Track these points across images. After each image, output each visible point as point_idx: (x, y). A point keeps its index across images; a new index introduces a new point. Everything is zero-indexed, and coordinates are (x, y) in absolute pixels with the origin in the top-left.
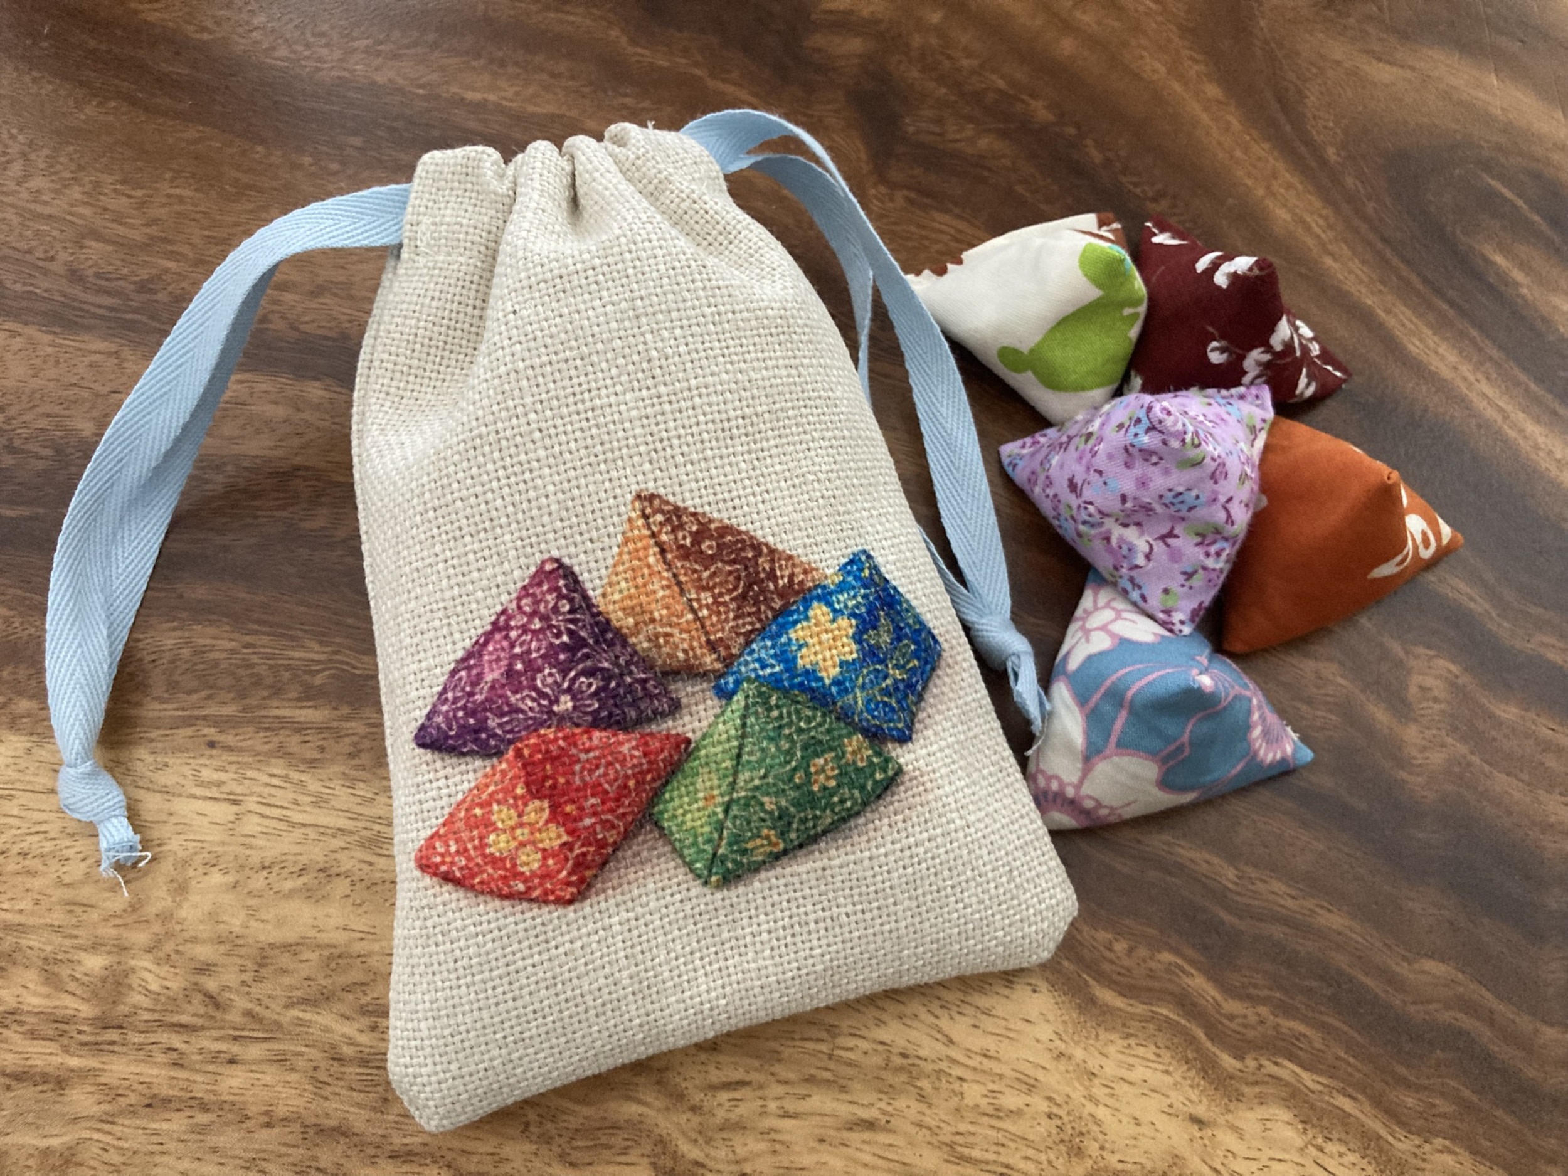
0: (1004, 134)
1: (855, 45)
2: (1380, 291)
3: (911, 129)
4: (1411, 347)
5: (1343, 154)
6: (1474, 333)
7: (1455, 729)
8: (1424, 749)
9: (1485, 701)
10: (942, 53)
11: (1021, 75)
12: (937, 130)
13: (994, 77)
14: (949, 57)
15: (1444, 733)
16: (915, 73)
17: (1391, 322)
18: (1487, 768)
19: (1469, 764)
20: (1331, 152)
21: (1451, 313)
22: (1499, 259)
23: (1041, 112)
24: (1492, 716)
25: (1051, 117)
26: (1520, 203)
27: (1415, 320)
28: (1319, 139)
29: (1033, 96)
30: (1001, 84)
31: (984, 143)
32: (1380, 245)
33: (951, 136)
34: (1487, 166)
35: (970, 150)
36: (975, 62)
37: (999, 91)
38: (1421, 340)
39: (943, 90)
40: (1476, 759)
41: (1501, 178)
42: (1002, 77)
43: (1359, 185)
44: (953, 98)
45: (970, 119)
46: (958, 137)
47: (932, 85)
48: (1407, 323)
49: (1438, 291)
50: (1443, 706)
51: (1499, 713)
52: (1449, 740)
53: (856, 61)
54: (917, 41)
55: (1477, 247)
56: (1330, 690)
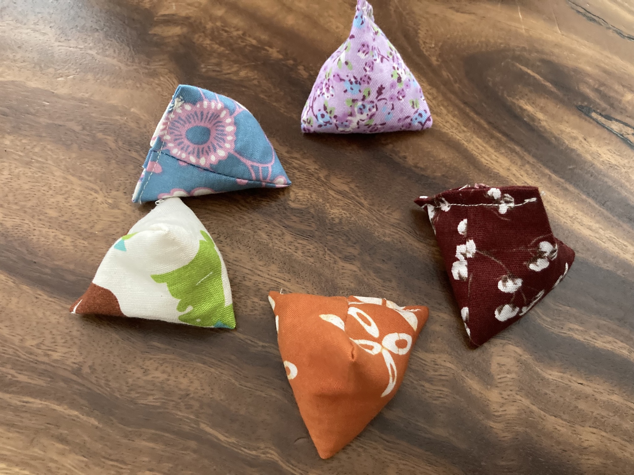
0: (255, 68)
1: (177, 30)
2: (464, 131)
3: (204, 70)
4: (483, 160)
5: (440, 60)
6: (518, 149)
7: (521, 389)
8: (503, 405)
9: (537, 369)
10: (223, 30)
11: (264, 37)
12: (218, 69)
13: (250, 39)
14: (226, 31)
15: (513, 393)
16: (208, 42)
17: (470, 147)
18: (542, 413)
19: (532, 412)
20: (434, 59)
21: (504, 139)
22: (529, 108)
23: (274, 53)
24: (543, 379)
25: (281, 57)
26: (538, 77)
27: (485, 145)
28: (427, 54)
29: (271, 47)
30: (254, 42)
31: (243, 73)
32: (462, 106)
33: (225, 72)
34: (518, 59)
35: (235, 78)
36: (240, 33)
37: (252, 46)
38: (488, 156)
39: (222, 48)
40: (534, 408)
41: (527, 65)
42: (255, 39)
43: (450, 75)
44: (227, 52)
45: (235, 62)
46: (229, 71)
47: (216, 46)
48: (480, 147)
49: (496, 128)
50: (514, 375)
51: (547, 376)
52: (518, 397)
53: (176, 39)
54: (209, 25)
55: (516, 102)
56: (443, 372)
